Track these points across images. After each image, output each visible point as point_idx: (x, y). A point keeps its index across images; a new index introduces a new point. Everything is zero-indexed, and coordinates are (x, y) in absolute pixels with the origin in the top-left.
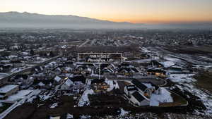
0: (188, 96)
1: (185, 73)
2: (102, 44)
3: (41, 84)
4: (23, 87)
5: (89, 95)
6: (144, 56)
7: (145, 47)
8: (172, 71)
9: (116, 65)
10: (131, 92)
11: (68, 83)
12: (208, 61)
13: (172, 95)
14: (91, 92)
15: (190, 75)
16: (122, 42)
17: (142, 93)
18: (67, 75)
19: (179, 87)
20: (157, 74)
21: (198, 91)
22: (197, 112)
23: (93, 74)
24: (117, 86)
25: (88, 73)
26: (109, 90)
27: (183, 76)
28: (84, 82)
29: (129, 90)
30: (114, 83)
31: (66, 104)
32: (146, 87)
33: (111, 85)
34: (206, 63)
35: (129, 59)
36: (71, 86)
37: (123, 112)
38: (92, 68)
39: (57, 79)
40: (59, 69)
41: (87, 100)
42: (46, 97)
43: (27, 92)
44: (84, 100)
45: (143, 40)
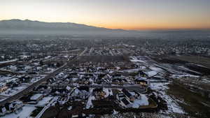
0: (159, 101)
1: (162, 82)
2: (99, 53)
3: (57, 92)
4: (45, 94)
5: (92, 101)
6: (133, 66)
7: (136, 56)
8: (153, 80)
9: (111, 75)
10: (121, 98)
11: (77, 91)
12: (183, 71)
13: (149, 100)
14: (93, 98)
15: (166, 84)
16: (116, 51)
17: (128, 99)
18: (74, 84)
19: (155, 94)
20: (141, 83)
21: (167, 97)
22: (161, 111)
23: (93, 84)
24: (111, 93)
25: (89, 83)
26: (106, 96)
27: (161, 84)
28: (88, 91)
29: (119, 97)
30: (109, 91)
31: (77, 107)
32: (131, 95)
33: (107, 92)
34: (181, 72)
35: (122, 69)
36: (79, 94)
37: (115, 112)
38: (92, 78)
39: (68, 88)
40: (67, 80)
41: (91, 104)
42: (64, 102)
43: (49, 98)
44: (89, 104)
45: (134, 49)
